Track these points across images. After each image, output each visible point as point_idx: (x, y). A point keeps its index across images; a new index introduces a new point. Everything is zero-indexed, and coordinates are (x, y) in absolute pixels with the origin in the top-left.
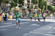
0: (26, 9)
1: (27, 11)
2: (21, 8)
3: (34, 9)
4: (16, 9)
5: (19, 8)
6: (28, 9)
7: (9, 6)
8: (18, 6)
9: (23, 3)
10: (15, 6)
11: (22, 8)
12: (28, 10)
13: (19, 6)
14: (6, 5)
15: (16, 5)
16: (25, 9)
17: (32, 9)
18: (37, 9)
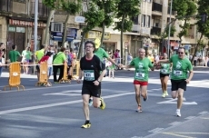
0: (148, 37)
1: (151, 44)
2: (127, 33)
3: (178, 39)
4: (105, 37)
5: (118, 32)
6: (153, 37)
7: (81, 26)
8: (113, 25)
9: (137, 11)
10: (101, 26)
11: (129, 31)
12: (154, 40)
13: (119, 26)
14: (69, 21)
15: (107, 22)
16: (140, 37)
17: (172, 35)
18: (193, 37)
